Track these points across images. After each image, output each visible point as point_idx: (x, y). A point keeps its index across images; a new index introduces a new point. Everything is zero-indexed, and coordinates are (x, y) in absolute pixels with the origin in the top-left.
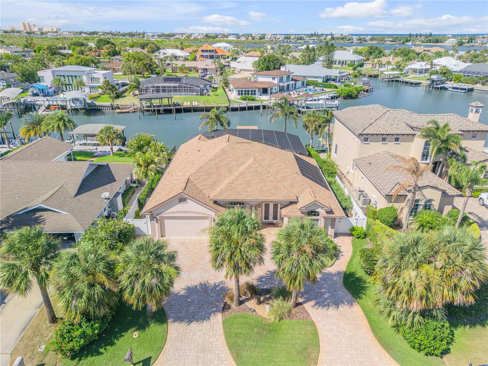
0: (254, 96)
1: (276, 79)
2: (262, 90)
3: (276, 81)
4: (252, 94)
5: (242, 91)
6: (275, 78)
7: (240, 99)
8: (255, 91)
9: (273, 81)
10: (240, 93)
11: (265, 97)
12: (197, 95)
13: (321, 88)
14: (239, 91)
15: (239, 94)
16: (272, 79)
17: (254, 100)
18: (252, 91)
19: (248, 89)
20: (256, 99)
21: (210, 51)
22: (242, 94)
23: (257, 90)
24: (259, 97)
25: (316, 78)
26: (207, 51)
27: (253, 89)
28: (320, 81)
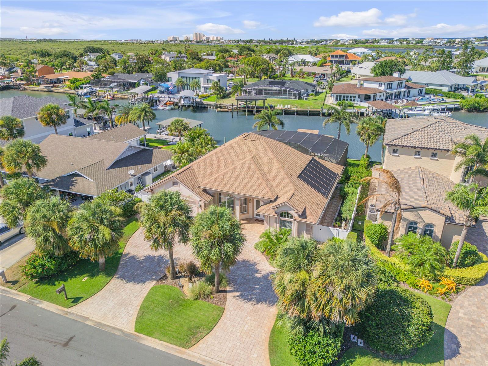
0: (353, 102)
1: (383, 86)
2: (363, 97)
3: (382, 88)
4: (351, 100)
5: (340, 96)
6: (381, 84)
7: (336, 105)
8: (355, 97)
9: (380, 88)
10: (338, 98)
11: (365, 104)
12: (296, 98)
13: (441, 98)
14: (337, 96)
15: (337, 100)
16: (378, 85)
17: (351, 106)
18: (351, 97)
19: (347, 95)
20: (355, 105)
21: (340, 56)
22: (340, 100)
23: (357, 96)
24: (359, 103)
25: (441, 86)
27: (353, 95)
28: (445, 90)
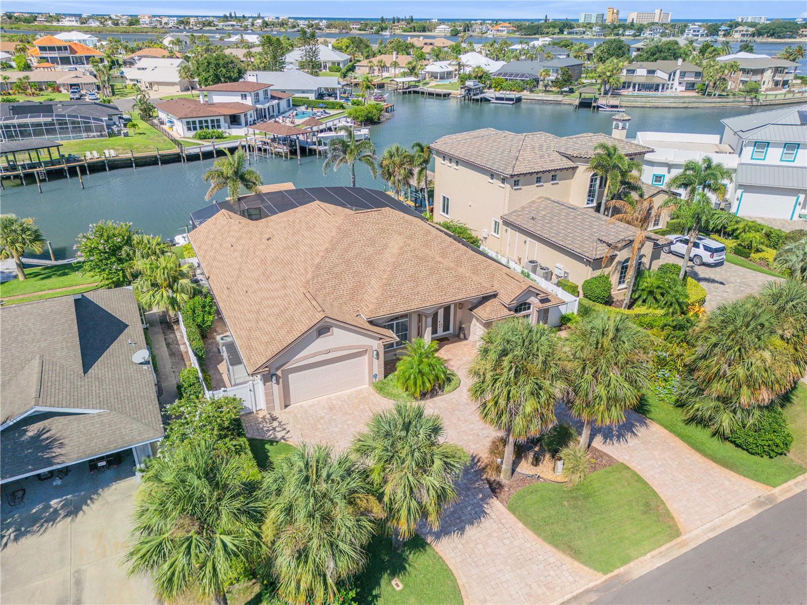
0: (220, 130)
1: (249, 98)
2: (228, 119)
3: (249, 101)
4: (213, 127)
5: (194, 123)
6: (245, 96)
7: (194, 138)
8: (218, 121)
9: (244, 102)
10: (191, 126)
11: (237, 132)
12: (102, 136)
14: (188, 123)
15: (189, 129)
16: (240, 97)
17: (221, 138)
18: (212, 121)
19: (206, 119)
20: (225, 135)
21: (60, 49)
22: (195, 129)
23: (222, 119)
24: (228, 131)
25: (303, 92)
26: (52, 49)
27: (215, 118)
28: (312, 97)
